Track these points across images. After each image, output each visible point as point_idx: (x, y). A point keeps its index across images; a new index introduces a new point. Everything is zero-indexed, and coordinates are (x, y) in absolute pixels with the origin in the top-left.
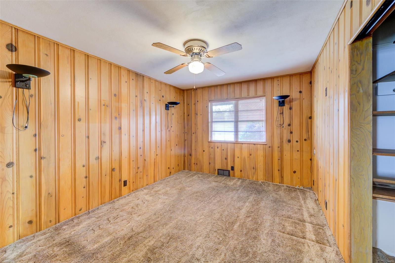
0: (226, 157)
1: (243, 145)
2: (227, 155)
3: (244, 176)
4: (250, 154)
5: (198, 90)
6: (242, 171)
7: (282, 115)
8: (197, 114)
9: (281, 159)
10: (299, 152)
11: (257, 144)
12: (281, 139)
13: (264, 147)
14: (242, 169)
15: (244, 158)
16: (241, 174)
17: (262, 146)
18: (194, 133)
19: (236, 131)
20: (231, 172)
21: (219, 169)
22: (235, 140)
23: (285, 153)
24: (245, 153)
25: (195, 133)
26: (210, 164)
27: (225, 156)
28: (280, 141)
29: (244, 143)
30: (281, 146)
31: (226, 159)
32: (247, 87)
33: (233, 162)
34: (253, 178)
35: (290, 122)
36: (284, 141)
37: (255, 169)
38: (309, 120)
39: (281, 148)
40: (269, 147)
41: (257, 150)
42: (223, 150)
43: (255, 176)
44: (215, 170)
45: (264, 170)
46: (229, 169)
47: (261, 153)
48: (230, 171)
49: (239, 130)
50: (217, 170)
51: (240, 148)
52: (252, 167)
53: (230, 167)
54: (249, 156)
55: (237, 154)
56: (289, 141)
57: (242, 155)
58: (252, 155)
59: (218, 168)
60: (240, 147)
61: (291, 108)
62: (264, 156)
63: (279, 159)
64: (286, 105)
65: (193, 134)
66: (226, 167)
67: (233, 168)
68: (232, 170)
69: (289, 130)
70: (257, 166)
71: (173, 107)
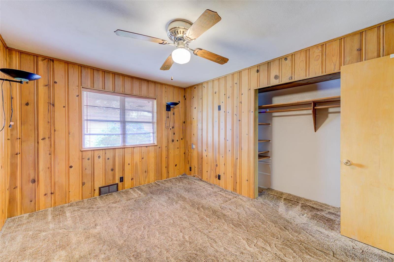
0: (113, 167)
1: (135, 149)
2: (114, 164)
3: (135, 184)
4: (142, 157)
5: (55, 62)
6: (133, 179)
7: (168, 118)
8: (53, 105)
9: (167, 157)
10: (178, 149)
11: (149, 146)
12: (167, 139)
13: (155, 148)
14: (133, 177)
15: (136, 164)
16: (132, 182)
17: (153, 147)
18: (44, 139)
19: (124, 134)
20: (120, 184)
21: (102, 186)
22: (123, 145)
23: (170, 151)
24: (137, 158)
25: (47, 139)
26: (83, 184)
27: (111, 167)
28: (167, 142)
29: (136, 147)
30: (168, 146)
31: (112, 170)
32: (139, 85)
33: (123, 171)
34: (145, 182)
35: (174, 125)
36: (170, 141)
37: (147, 173)
38: (184, 124)
39: (167, 147)
40: (159, 148)
41: (149, 152)
42: (108, 159)
43: (147, 180)
44: (95, 190)
45: (155, 171)
46: (117, 181)
47: (152, 155)
48: (118, 183)
49: (127, 132)
50: (98, 189)
51: (132, 153)
52: (145, 171)
53: (118, 179)
54: (141, 160)
55: (128, 160)
56: (173, 141)
57: (133, 161)
58: (144, 159)
59: (100, 186)
60: (132, 151)
61: (174, 114)
62: (155, 157)
63: (166, 158)
64: (171, 110)
65: (41, 141)
66: (112, 181)
67: (123, 179)
68: (121, 182)
69: (173, 132)
70: (149, 168)
71: (21, 82)
